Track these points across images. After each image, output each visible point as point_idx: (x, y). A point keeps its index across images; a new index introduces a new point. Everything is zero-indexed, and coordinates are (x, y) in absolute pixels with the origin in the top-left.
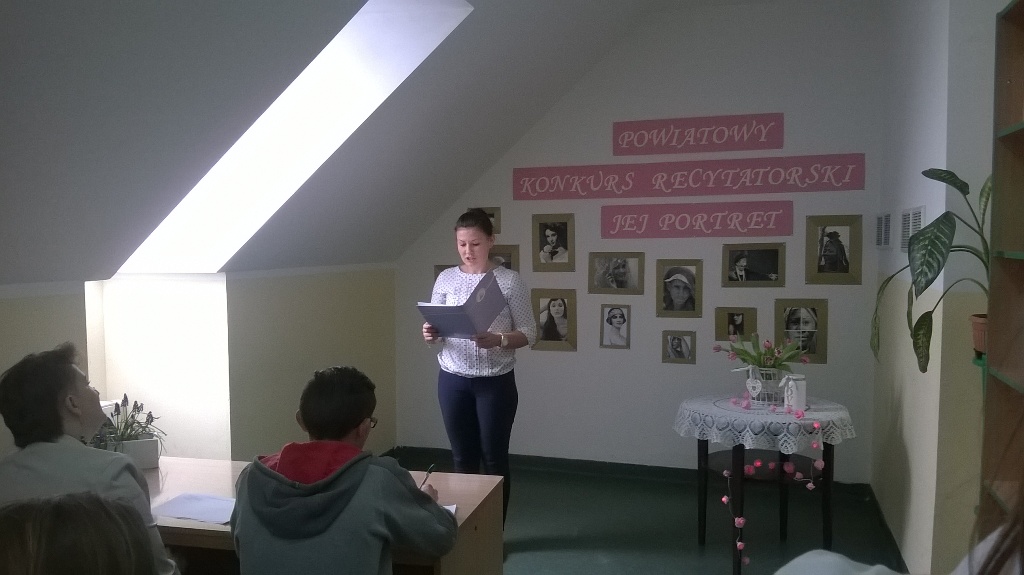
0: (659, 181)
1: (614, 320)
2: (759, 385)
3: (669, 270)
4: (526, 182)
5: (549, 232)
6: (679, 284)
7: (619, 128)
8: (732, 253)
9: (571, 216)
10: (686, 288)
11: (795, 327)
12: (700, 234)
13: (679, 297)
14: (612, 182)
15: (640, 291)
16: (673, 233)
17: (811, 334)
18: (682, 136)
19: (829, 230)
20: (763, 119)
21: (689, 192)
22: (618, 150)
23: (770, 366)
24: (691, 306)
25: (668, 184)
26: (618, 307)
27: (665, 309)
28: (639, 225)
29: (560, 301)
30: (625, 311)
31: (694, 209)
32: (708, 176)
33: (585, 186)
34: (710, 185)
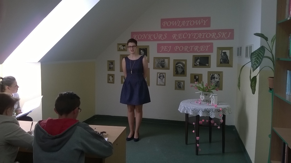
0: (174, 36)
1: (161, 77)
2: (204, 97)
3: (177, 63)
4: (135, 36)
7: (163, 20)
8: (195, 58)
9: (148, 46)
10: (182, 68)
11: (213, 80)
12: (186, 52)
13: (180, 70)
14: (160, 36)
15: (168, 69)
16: (178, 52)
17: (218, 82)
18: (181, 23)
19: (224, 51)
20: (205, 18)
21: (183, 40)
22: (162, 27)
23: (207, 91)
24: (183, 73)
25: (177, 37)
26: (162, 73)
27: (176, 74)
28: (168, 49)
30: (164, 74)
31: (184, 45)
32: (189, 35)
33: (152, 37)
34: (189, 38)
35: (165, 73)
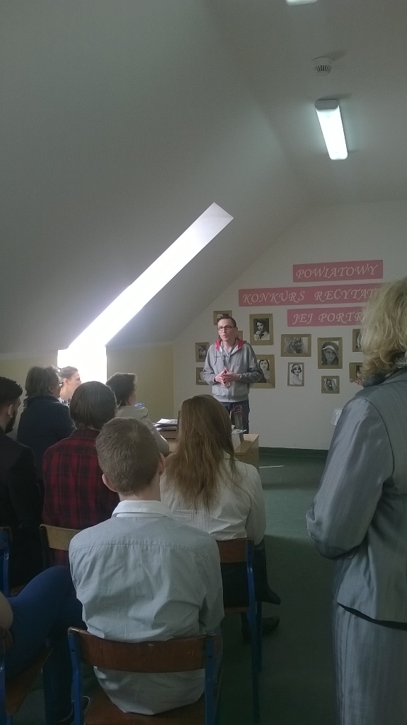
0: (318, 295)
1: (295, 371)
3: (324, 343)
4: (247, 297)
5: (258, 324)
6: (330, 350)
7: (296, 268)
8: (357, 334)
9: (271, 315)
10: (334, 352)
12: (340, 324)
13: (330, 357)
14: (293, 296)
15: (309, 355)
16: (326, 323)
18: (329, 272)
20: (372, 263)
21: (334, 301)
22: (296, 280)
24: (336, 362)
25: (323, 297)
26: (298, 364)
27: (323, 364)
28: (308, 319)
29: (266, 362)
30: (301, 366)
31: (337, 311)
32: (344, 293)
33: (278, 299)
34: (345, 298)
35: (303, 364)
